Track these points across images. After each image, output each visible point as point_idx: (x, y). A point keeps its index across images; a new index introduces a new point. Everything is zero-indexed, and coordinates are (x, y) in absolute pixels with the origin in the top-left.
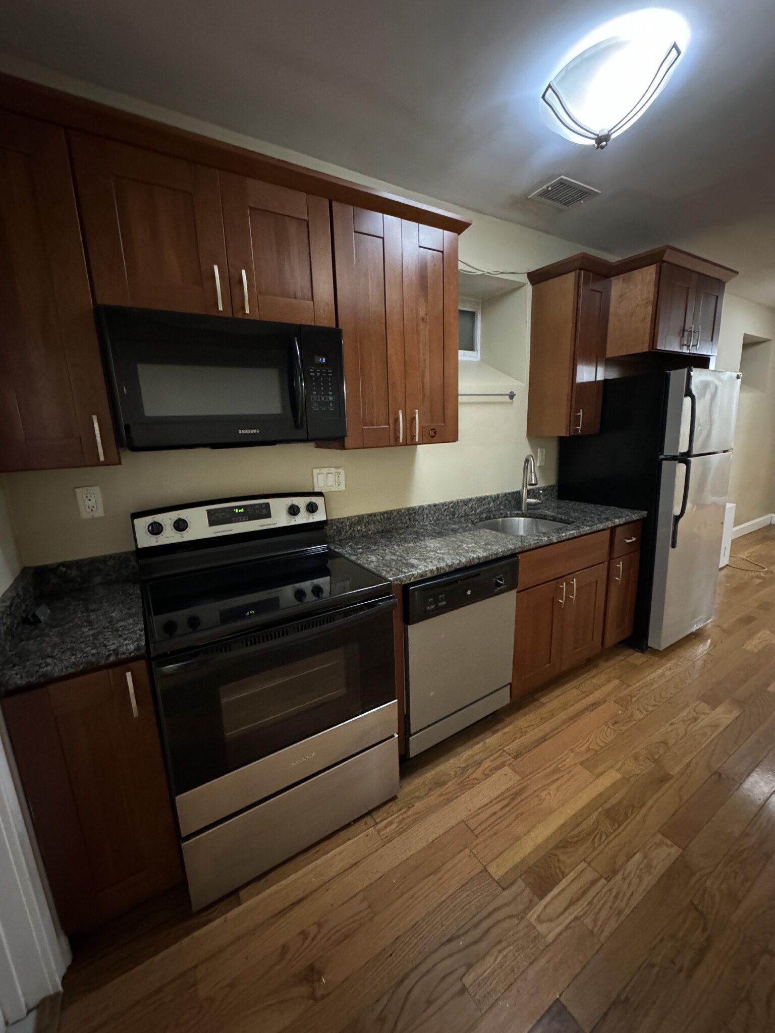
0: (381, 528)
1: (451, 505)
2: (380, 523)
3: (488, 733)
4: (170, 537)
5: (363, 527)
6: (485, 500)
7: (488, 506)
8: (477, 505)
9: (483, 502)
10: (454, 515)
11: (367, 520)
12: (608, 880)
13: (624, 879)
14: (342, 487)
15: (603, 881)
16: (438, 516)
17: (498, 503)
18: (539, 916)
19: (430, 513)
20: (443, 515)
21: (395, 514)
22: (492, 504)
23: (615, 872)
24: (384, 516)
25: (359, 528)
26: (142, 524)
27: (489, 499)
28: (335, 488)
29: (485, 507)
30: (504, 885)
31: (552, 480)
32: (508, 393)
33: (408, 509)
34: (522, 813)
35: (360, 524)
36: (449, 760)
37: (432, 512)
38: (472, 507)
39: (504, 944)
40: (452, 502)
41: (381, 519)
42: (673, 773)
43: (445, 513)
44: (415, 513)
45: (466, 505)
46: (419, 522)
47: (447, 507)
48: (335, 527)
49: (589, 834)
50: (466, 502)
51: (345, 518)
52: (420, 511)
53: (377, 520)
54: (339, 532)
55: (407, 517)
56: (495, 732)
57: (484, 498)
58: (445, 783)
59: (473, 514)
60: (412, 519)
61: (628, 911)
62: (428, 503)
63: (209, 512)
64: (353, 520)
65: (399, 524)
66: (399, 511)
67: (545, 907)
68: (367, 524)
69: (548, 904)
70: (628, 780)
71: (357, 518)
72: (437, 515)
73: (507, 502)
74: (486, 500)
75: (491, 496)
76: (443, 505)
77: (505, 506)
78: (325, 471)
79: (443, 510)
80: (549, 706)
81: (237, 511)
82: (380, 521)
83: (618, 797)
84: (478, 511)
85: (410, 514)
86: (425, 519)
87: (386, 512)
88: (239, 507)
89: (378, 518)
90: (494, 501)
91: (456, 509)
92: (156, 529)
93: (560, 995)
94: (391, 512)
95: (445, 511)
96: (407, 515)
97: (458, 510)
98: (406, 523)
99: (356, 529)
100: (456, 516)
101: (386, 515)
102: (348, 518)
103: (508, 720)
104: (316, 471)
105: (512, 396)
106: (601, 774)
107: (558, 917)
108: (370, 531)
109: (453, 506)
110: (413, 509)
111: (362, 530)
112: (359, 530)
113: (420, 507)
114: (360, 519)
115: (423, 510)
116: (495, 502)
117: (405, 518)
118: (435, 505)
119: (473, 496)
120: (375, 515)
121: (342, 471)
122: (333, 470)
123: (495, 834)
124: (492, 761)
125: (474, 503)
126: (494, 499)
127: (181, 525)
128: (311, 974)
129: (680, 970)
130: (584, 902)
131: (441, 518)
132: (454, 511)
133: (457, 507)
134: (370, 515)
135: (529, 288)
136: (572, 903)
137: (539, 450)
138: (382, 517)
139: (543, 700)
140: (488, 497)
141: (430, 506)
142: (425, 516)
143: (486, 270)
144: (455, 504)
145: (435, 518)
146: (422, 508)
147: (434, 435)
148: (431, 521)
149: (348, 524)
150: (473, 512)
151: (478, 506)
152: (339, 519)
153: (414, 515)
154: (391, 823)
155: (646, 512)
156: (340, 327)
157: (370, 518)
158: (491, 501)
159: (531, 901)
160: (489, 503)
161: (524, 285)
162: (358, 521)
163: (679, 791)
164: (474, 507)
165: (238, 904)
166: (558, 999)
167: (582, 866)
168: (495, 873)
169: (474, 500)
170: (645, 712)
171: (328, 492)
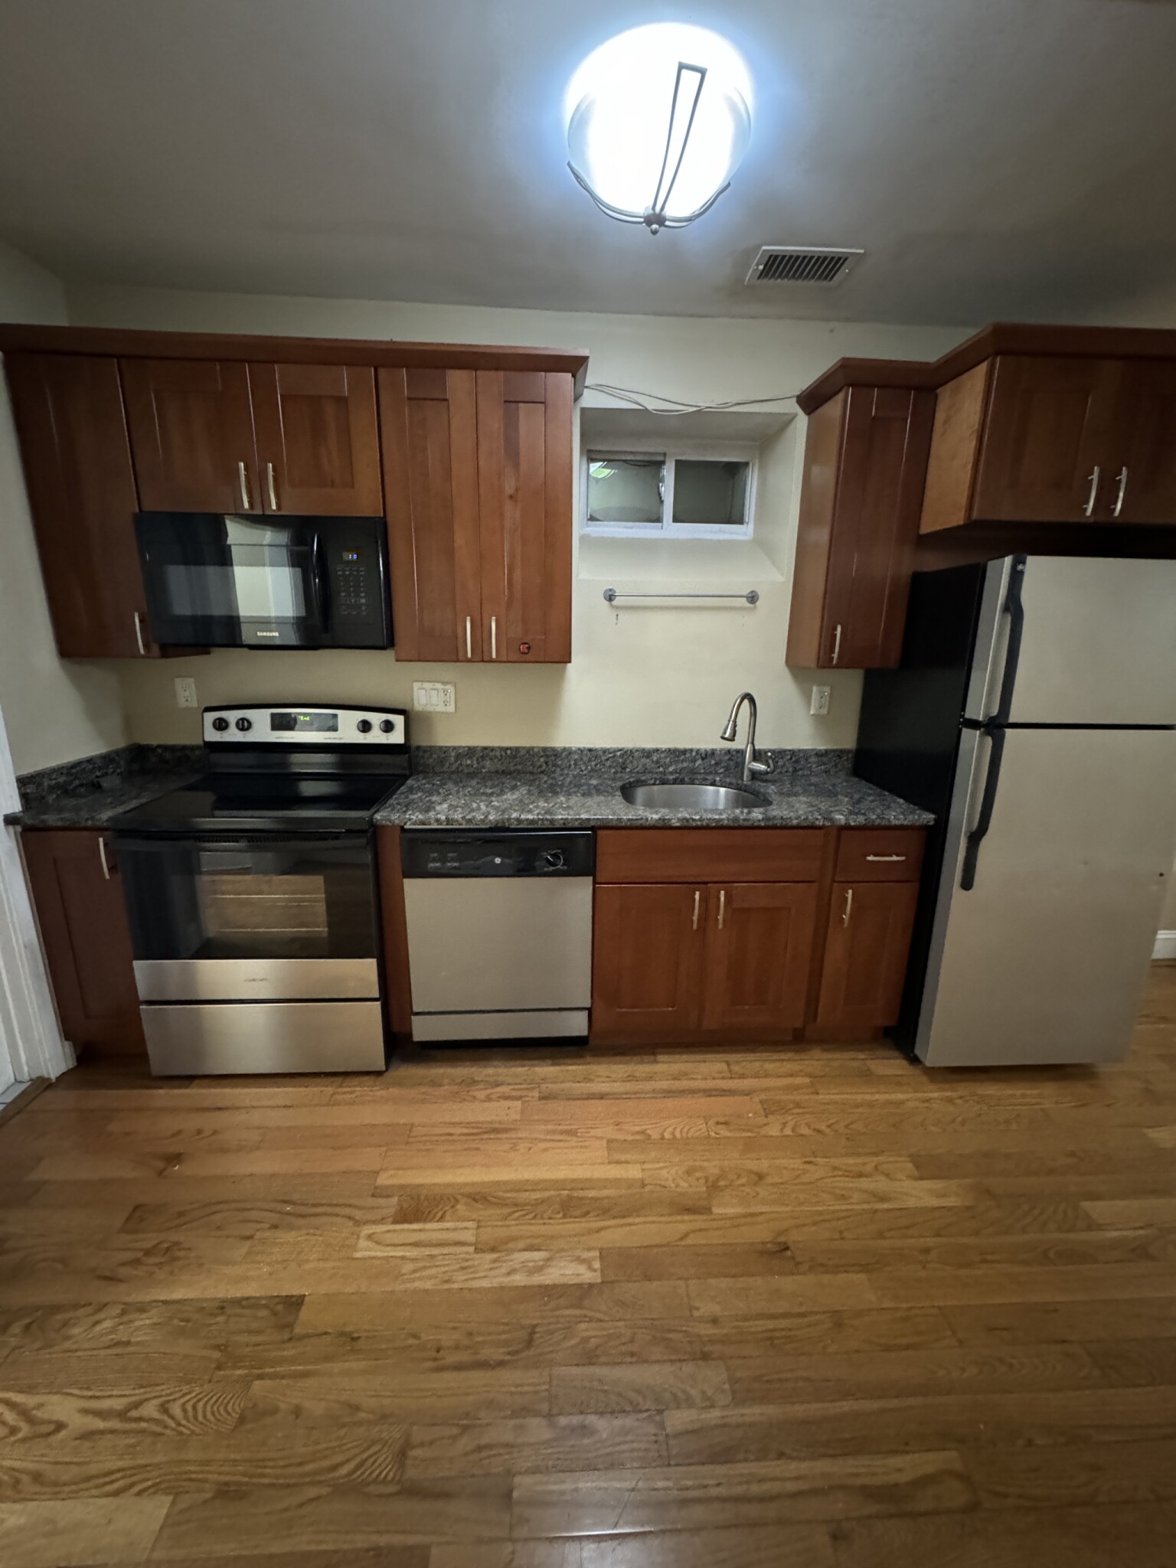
0: (501, 768)
1: (618, 753)
2: (500, 760)
3: (549, 1062)
4: (233, 735)
5: (475, 762)
6: (685, 754)
7: (691, 765)
8: (668, 759)
9: (682, 757)
10: (624, 768)
11: (481, 754)
12: (477, 1250)
13: (495, 1261)
14: (451, 708)
15: (471, 1249)
16: (596, 765)
17: (713, 762)
18: (373, 1234)
19: (582, 759)
20: (604, 765)
21: (523, 752)
23: (493, 1250)
24: (506, 753)
25: (469, 762)
26: (210, 717)
27: (694, 754)
28: (441, 708)
29: (685, 764)
30: (378, 1193)
31: (848, 740)
32: (745, 593)
33: (545, 749)
34: (478, 1149)
35: (470, 758)
36: (472, 1067)
37: (585, 759)
38: (657, 762)
39: (318, 1232)
40: (620, 750)
41: (501, 756)
42: (715, 1210)
43: (608, 763)
44: (556, 756)
46: (562, 770)
47: (611, 755)
48: (435, 756)
49: (516, 1205)
50: (647, 754)
51: (450, 747)
52: (564, 755)
53: (496, 757)
54: (442, 762)
55: (542, 760)
56: (553, 1065)
57: (684, 752)
58: (440, 1085)
59: (660, 772)
60: (550, 763)
61: (455, 1286)
62: (578, 746)
63: (273, 715)
64: (461, 751)
65: (529, 766)
66: (529, 750)
67: (389, 1231)
68: (480, 760)
69: (394, 1231)
70: (643, 1185)
71: (466, 749)
72: (593, 763)
73: (732, 763)
74: (688, 755)
75: (698, 751)
76: (605, 751)
77: (727, 768)
78: (426, 685)
79: (604, 758)
80: (659, 1068)
81: (302, 718)
82: (500, 757)
83: (605, 1193)
84: (671, 769)
85: (547, 756)
86: (573, 767)
87: (510, 748)
88: (305, 715)
89: (498, 754)
90: (703, 759)
91: (628, 761)
92: (221, 725)
93: (309, 1295)
94: (517, 749)
95: (607, 760)
96: (542, 756)
97: (632, 762)
98: (541, 766)
99: (464, 763)
100: (628, 770)
101: (509, 752)
102: (454, 748)
103: (589, 1059)
104: (416, 685)
105: (753, 598)
106: (618, 1162)
107: (387, 1245)
108: (485, 768)
109: (622, 756)
110: (553, 749)
111: (472, 766)
112: (468, 765)
113: (564, 749)
114: (471, 751)
115: (570, 753)
116: (705, 761)
117: (539, 760)
118: (590, 750)
119: (664, 746)
120: (492, 749)
121: (450, 689)
122: (439, 686)
123: (427, 1150)
124: (513, 1089)
125: (662, 755)
126: (703, 756)
127: (244, 725)
128: (177, 1158)
129: (435, 1359)
130: (427, 1251)
131: (600, 769)
133: (631, 758)
134: (485, 748)
135: (802, 421)
136: (416, 1245)
137: (815, 689)
138: (504, 754)
139: (660, 1058)
140: (691, 750)
141: (581, 750)
142: (572, 763)
143: (703, 404)
144: (626, 752)
145: (589, 768)
146: (568, 752)
147: (526, 651)
148: (582, 771)
149: (453, 754)
150: (661, 769)
151: (671, 762)
152: (441, 748)
153: (553, 758)
154: (352, 1093)
155: (932, 816)
156: (389, 519)
157: (486, 752)
158: (699, 756)
159: (383, 1219)
160: (694, 761)
161: (795, 416)
162: (468, 754)
163: (694, 1231)
164: (662, 761)
165: (187, 1087)
166: (304, 1296)
167: (470, 1224)
168: (383, 1180)
169: (662, 752)
170: (788, 1131)
171: (430, 712)
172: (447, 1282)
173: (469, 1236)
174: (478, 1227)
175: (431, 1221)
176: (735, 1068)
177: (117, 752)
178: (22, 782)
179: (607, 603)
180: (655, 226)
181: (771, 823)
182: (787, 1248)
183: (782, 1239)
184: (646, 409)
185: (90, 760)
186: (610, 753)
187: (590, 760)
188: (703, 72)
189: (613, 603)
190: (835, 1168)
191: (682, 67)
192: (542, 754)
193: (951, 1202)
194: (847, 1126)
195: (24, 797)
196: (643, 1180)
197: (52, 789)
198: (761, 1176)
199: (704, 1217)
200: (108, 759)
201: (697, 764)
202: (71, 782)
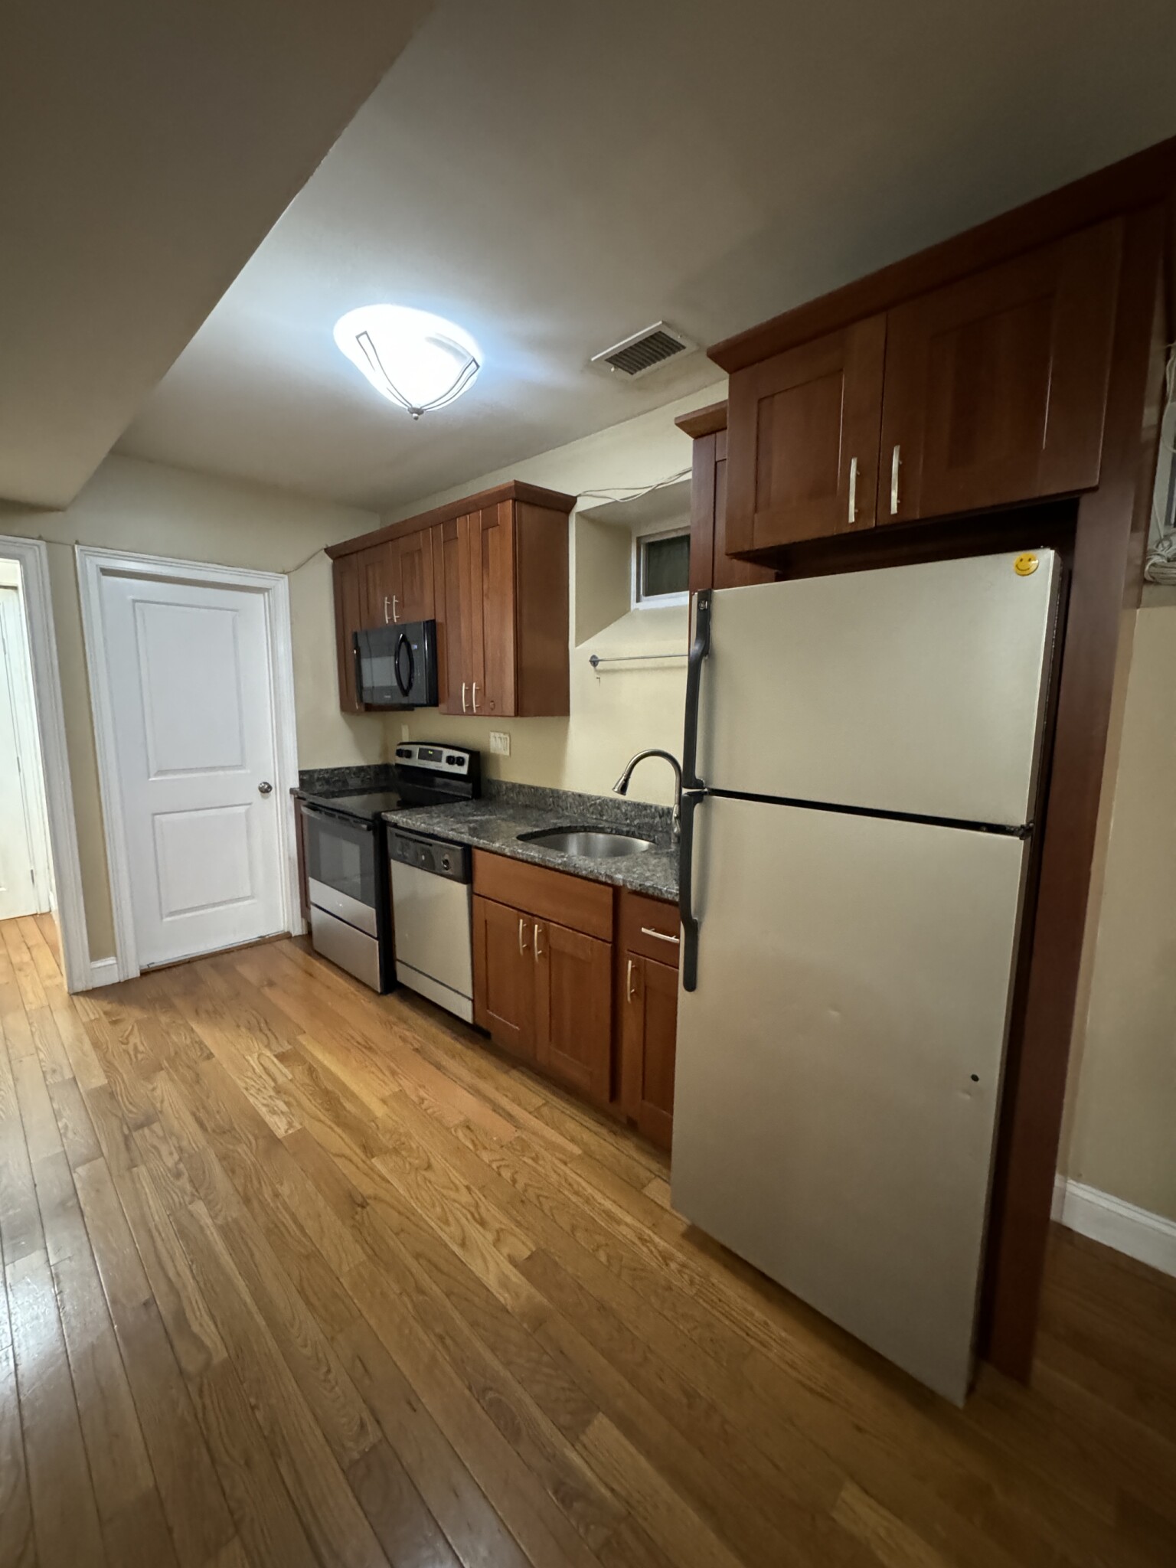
1: (598, 801)
4: (408, 761)
6: (646, 809)
7: (651, 821)
8: (633, 813)
9: (644, 812)
10: (602, 816)
11: (519, 790)
12: (274, 1088)
13: (270, 1097)
14: (507, 752)
18: (264, 1054)
19: (575, 803)
21: (540, 791)
22: (657, 819)
23: (278, 1092)
24: (531, 791)
27: (653, 810)
28: (503, 752)
29: (647, 820)
30: (292, 1041)
33: (552, 791)
34: (349, 1051)
37: (577, 803)
38: (625, 814)
41: (529, 793)
42: (375, 1159)
43: (591, 810)
44: (559, 797)
45: (618, 808)
46: (563, 809)
47: (593, 802)
48: (496, 788)
51: (503, 782)
52: (564, 797)
55: (551, 799)
57: (646, 807)
59: (627, 824)
60: (556, 803)
62: (573, 791)
63: (420, 750)
65: (544, 804)
66: (544, 790)
67: (268, 1057)
68: (518, 794)
69: (270, 1058)
70: (372, 1120)
71: (511, 784)
72: (582, 808)
74: (648, 811)
75: (656, 808)
78: (497, 735)
79: (588, 804)
80: (501, 1076)
81: (430, 752)
84: (636, 822)
85: (554, 797)
86: (569, 808)
87: (533, 787)
88: (431, 750)
89: (527, 791)
90: (661, 817)
91: (604, 810)
92: (400, 753)
94: (537, 789)
95: (591, 806)
96: (551, 797)
98: (550, 805)
99: (510, 795)
102: (506, 783)
104: (492, 734)
106: (385, 1103)
107: (259, 1061)
108: (520, 801)
109: (600, 804)
110: (557, 791)
112: (512, 797)
113: (564, 792)
114: (514, 787)
115: (568, 797)
116: (663, 819)
117: (549, 800)
118: (580, 795)
120: (524, 787)
121: (507, 737)
122: (502, 735)
125: (629, 808)
126: (661, 812)
127: (412, 755)
130: (263, 1074)
132: (602, 811)
134: (521, 785)
140: (651, 806)
141: (573, 794)
142: (569, 805)
146: (567, 795)
150: (628, 821)
153: (558, 799)
156: (437, 620)
157: (521, 788)
158: (657, 814)
159: (275, 1051)
160: (653, 817)
163: (346, 1158)
164: (629, 814)
165: (316, 960)
166: (214, 1056)
167: (290, 1076)
168: (301, 1038)
169: (629, 805)
170: (494, 1166)
171: (499, 755)
172: (247, 1089)
173: (281, 1080)
174: (291, 1080)
175: (283, 1064)
176: (545, 1110)
177: (369, 767)
178: (301, 773)
179: (592, 667)
180: (415, 415)
181: (566, 869)
182: (363, 1207)
183: (368, 1201)
184: (616, 502)
185: (348, 768)
186: (593, 800)
187: (580, 805)
188: (366, 333)
189: (598, 667)
190: (477, 1206)
191: (358, 337)
192: (551, 794)
193: (504, 1297)
194: (538, 1196)
195: (301, 781)
196: (377, 1118)
197: (319, 779)
198: (429, 1167)
199: (364, 1157)
200: (360, 769)
201: (656, 822)
202: (333, 778)
